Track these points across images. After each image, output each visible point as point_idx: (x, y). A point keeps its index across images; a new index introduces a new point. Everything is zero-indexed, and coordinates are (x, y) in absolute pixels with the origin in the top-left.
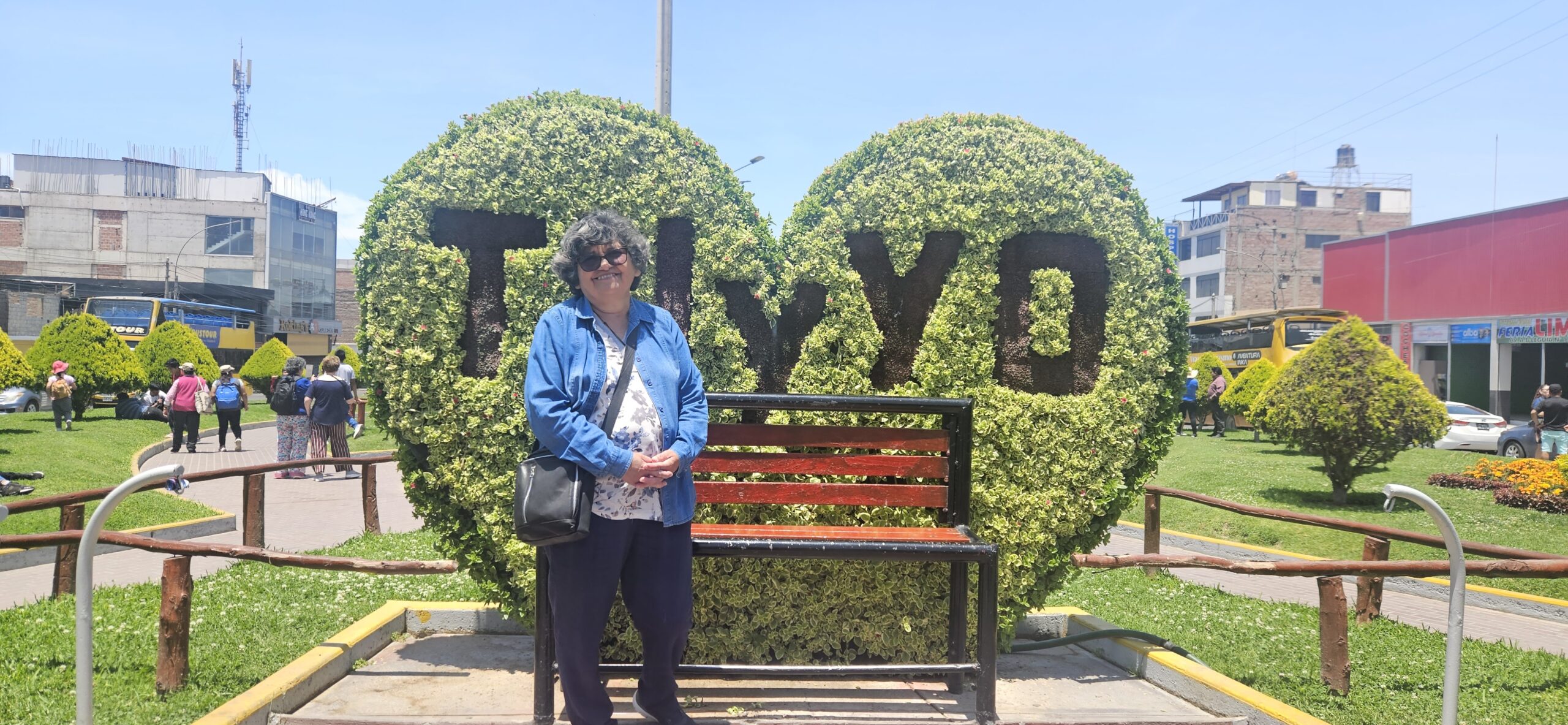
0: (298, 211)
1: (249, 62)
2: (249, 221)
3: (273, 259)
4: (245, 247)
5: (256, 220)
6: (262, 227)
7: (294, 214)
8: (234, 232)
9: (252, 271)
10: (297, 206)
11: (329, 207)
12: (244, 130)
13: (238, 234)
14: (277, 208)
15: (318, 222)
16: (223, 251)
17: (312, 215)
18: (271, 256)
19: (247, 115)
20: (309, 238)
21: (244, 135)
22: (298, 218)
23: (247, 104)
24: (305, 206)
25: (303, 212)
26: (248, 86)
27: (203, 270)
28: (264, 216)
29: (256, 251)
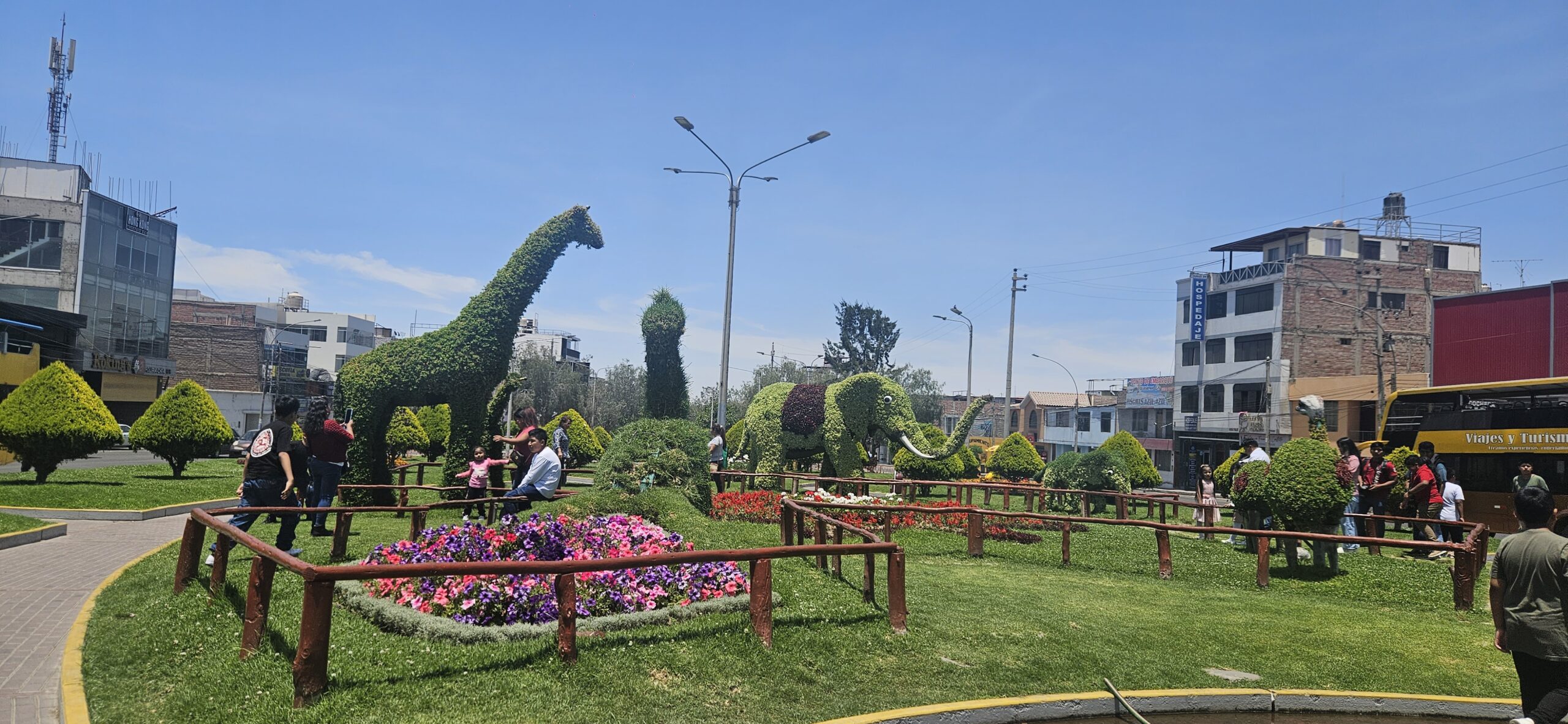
0: (125, 218)
1: (73, 42)
2: (57, 226)
3: (86, 276)
4: (49, 258)
5: (67, 225)
6: (74, 234)
7: (119, 221)
8: (35, 239)
9: (57, 290)
10: (125, 211)
11: (167, 218)
12: (62, 123)
13: (41, 242)
14: (97, 212)
15: (152, 234)
16: (18, 262)
17: (144, 225)
18: (84, 272)
19: (65, 106)
20: (138, 255)
21: (61, 130)
22: (124, 227)
23: (67, 93)
24: (135, 212)
25: (132, 220)
26: (70, 72)
28: (77, 219)
29: (64, 265)
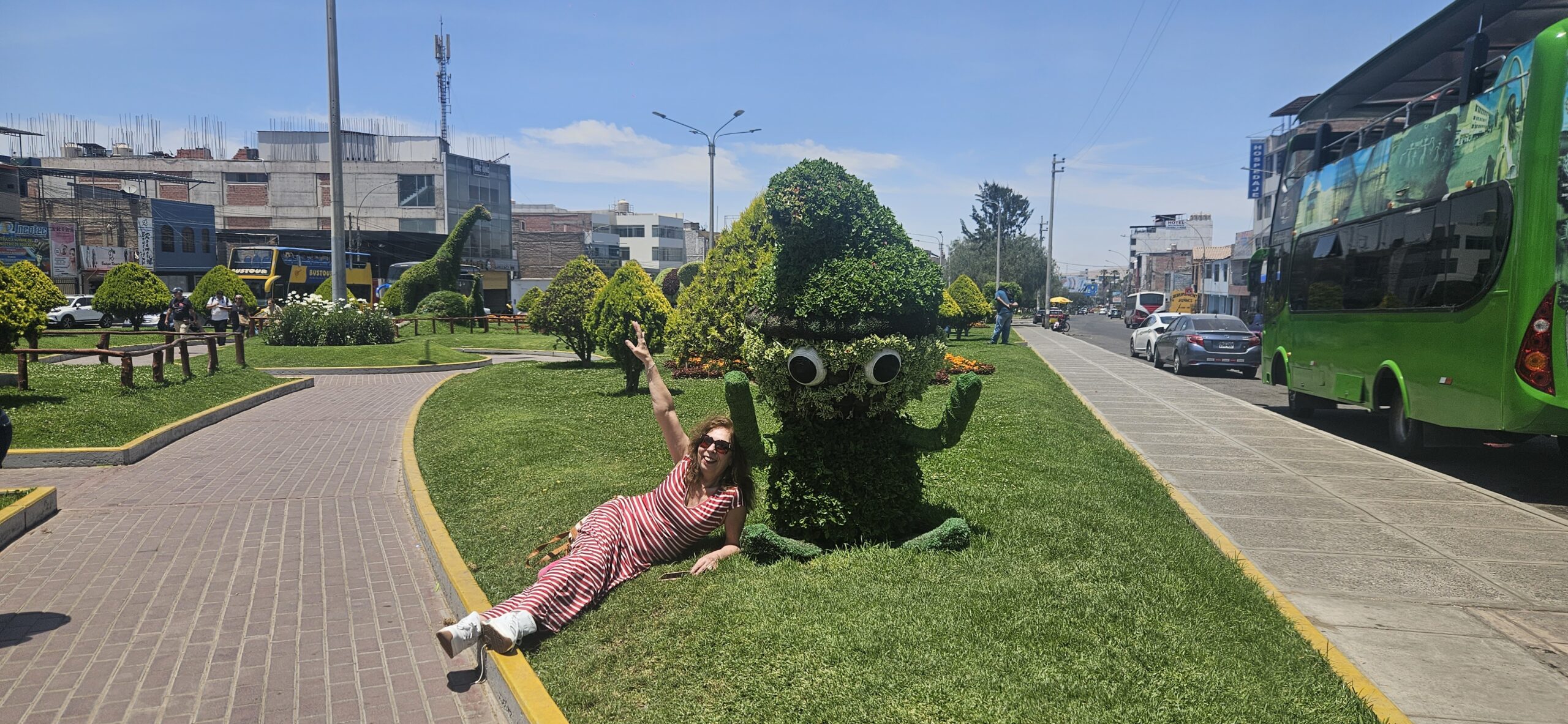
0: (472, 167)
1: (448, 36)
2: (430, 177)
3: (450, 209)
4: (428, 200)
5: (436, 177)
6: (440, 182)
7: (469, 170)
8: (419, 188)
9: (434, 220)
10: (471, 162)
11: (502, 162)
12: (447, 97)
13: (423, 189)
14: (453, 166)
15: (493, 175)
16: (412, 203)
17: (486, 170)
18: (449, 206)
19: (448, 83)
20: (484, 190)
21: (447, 101)
22: (472, 173)
23: (448, 74)
24: (478, 162)
25: (477, 168)
26: (448, 58)
27: (397, 220)
28: (441, 173)
29: (437, 203)
